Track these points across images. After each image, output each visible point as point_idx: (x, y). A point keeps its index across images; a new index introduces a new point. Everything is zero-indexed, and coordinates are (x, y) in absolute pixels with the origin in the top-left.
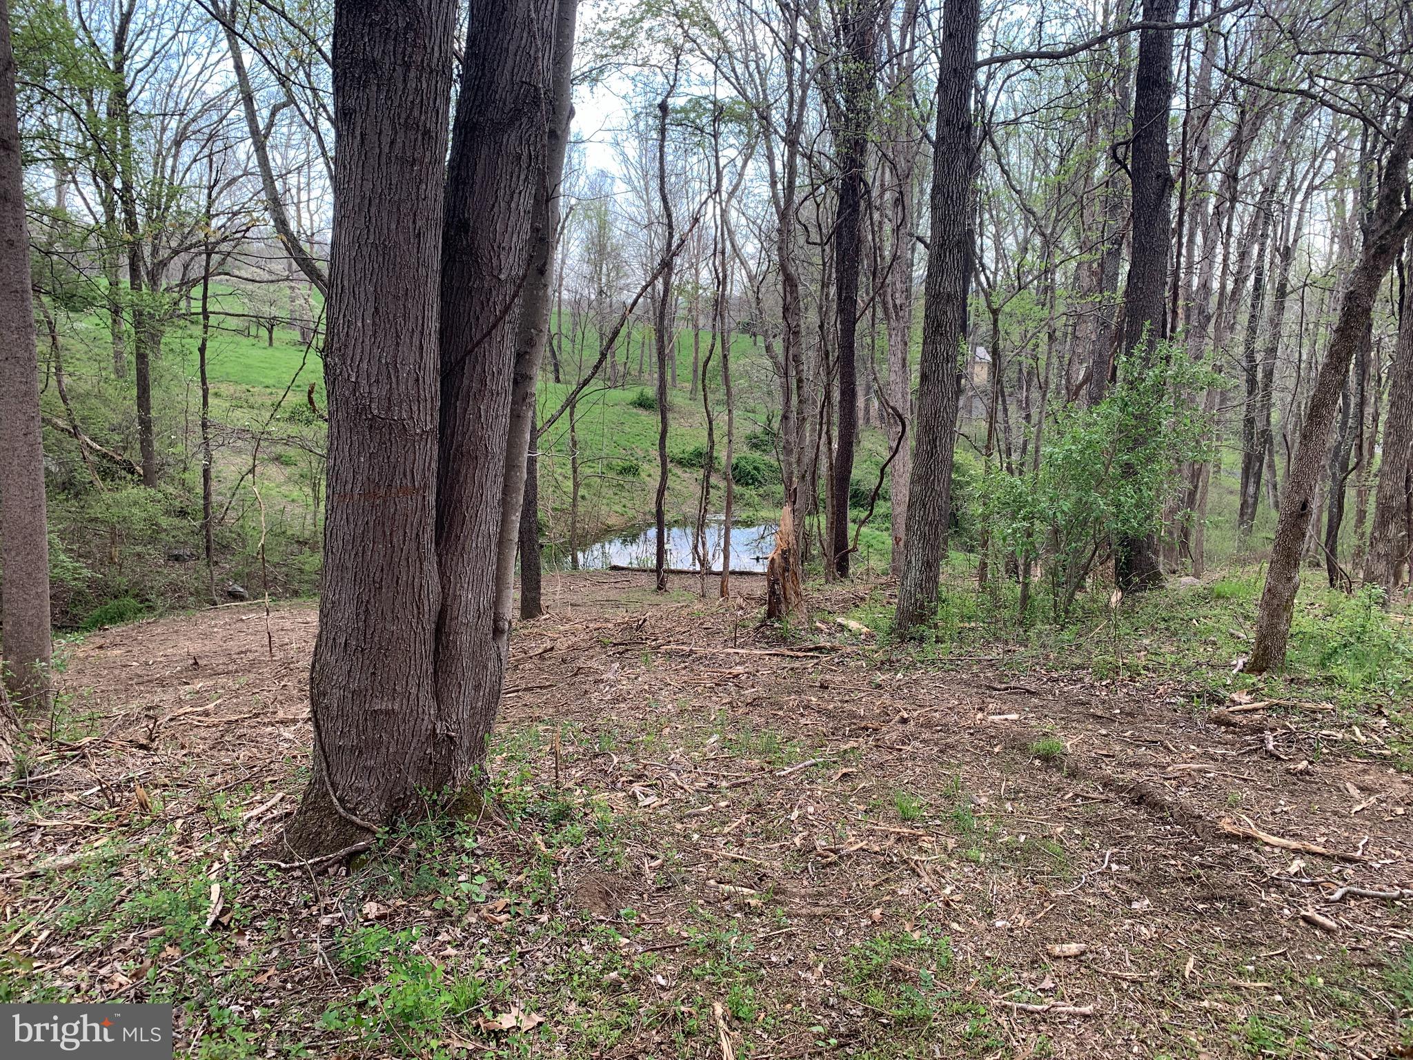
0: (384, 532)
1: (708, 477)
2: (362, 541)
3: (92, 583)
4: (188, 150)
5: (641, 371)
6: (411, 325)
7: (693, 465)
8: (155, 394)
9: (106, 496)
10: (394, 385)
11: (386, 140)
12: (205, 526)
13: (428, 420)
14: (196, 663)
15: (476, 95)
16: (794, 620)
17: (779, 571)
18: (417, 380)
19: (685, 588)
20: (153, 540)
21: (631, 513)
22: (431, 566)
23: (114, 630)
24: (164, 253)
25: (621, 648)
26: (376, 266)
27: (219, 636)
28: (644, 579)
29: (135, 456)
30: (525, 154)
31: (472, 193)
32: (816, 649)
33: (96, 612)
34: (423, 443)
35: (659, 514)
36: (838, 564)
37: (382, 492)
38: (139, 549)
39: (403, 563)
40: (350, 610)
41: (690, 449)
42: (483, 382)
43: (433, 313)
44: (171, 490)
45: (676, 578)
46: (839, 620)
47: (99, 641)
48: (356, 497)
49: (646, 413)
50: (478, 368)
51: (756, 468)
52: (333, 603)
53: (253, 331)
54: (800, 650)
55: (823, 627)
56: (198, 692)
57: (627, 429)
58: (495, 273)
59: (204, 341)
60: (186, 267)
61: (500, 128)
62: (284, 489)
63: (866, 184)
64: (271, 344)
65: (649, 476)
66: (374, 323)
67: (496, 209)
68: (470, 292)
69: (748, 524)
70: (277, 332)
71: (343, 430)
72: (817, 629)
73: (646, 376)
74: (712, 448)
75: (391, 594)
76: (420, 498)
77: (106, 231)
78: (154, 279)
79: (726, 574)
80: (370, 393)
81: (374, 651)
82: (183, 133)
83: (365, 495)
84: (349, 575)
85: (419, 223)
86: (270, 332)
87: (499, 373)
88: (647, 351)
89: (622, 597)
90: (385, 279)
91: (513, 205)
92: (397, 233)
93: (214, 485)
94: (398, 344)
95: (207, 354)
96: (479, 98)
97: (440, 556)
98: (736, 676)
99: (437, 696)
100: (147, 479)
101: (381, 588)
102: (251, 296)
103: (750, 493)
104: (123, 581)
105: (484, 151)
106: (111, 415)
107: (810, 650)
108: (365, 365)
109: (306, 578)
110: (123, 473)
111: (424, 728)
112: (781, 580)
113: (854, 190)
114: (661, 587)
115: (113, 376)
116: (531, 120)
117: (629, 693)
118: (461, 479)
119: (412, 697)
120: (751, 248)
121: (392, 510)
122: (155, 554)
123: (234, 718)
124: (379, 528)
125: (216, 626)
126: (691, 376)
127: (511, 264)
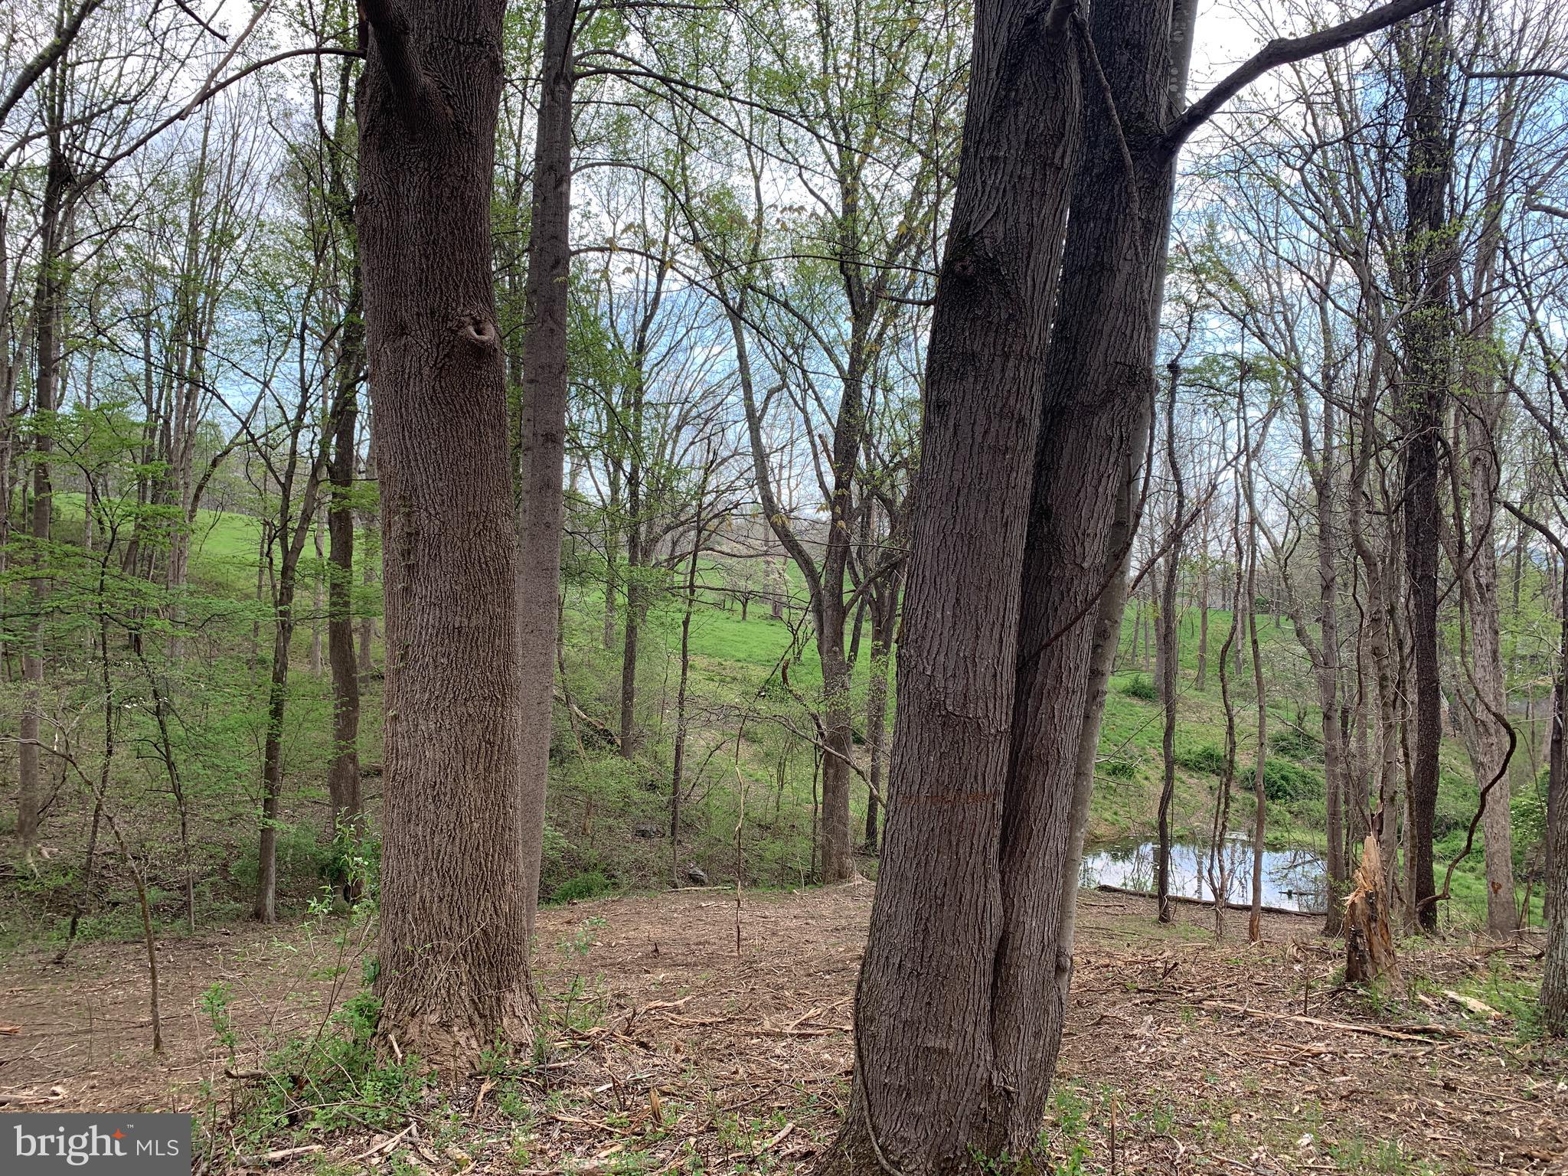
0: (950, 841)
1: (1227, 786)
2: (926, 849)
3: (567, 854)
4: (687, 434)
5: (1134, 655)
6: (992, 617)
7: (1201, 769)
8: (639, 666)
9: (588, 764)
10: (971, 681)
11: (979, 430)
12: (674, 803)
13: (1002, 719)
14: (656, 950)
15: (1065, 379)
16: (1383, 990)
17: (1362, 919)
18: (995, 676)
19: (1195, 922)
20: (623, 813)
21: (1124, 822)
22: (995, 884)
23: (583, 904)
24: (657, 530)
25: (1150, 997)
26: (960, 556)
27: (679, 923)
28: (1141, 905)
29: (615, 727)
30: (1117, 435)
31: (1057, 478)
32: (1424, 1031)
33: (566, 885)
34: (996, 745)
35: (1162, 825)
36: (1422, 913)
37: (951, 796)
38: (611, 821)
39: (968, 878)
40: (908, 926)
41: (1199, 749)
42: (1059, 678)
43: (1014, 605)
44: (644, 762)
45: (1182, 909)
46: (1452, 994)
47: (567, 915)
48: (922, 799)
49: (1141, 703)
50: (1054, 664)
51: (1283, 778)
52: (889, 916)
53: (728, 605)
54: (1400, 1030)
55: (1429, 1001)
56: (661, 984)
57: (1118, 722)
58: (1078, 561)
59: (689, 614)
60: (674, 544)
61: (1090, 411)
62: (749, 768)
63: (1445, 444)
64: (744, 618)
65: (1146, 778)
66: (954, 615)
67: (1082, 494)
68: (1049, 582)
69: (1275, 847)
70: (751, 607)
71: (913, 725)
72: (1421, 1002)
73: (1141, 660)
74: (1232, 751)
75: (952, 913)
76: (990, 806)
77: (609, 510)
78: (647, 554)
79: (1256, 911)
80: (945, 688)
81: (931, 978)
82: (685, 418)
83: (932, 797)
84: (909, 887)
85: (1007, 512)
86: (745, 606)
87: (1077, 668)
88: (1141, 632)
89: (1116, 926)
90: (969, 570)
91: (1101, 490)
92: (984, 523)
93: (685, 761)
94: (977, 637)
95: (690, 628)
96: (1069, 381)
97: (1003, 873)
98: (1317, 1055)
99: (993, 1038)
100: (624, 752)
101: (943, 904)
102: (729, 570)
103: (1276, 808)
104: (593, 855)
105: (1072, 435)
106: (598, 684)
107: (1416, 1032)
108: (941, 658)
109: (766, 866)
110: (604, 743)
111: (979, 1077)
112: (1365, 933)
113: (1430, 451)
114: (1164, 919)
115: (601, 647)
116: (1124, 401)
117: (1174, 1059)
118: (1030, 787)
119: (968, 1037)
120: (1273, 514)
121: (960, 818)
122: (624, 827)
123: (708, 1020)
124: (945, 837)
125: (675, 911)
126: (1196, 662)
127: (1095, 552)
